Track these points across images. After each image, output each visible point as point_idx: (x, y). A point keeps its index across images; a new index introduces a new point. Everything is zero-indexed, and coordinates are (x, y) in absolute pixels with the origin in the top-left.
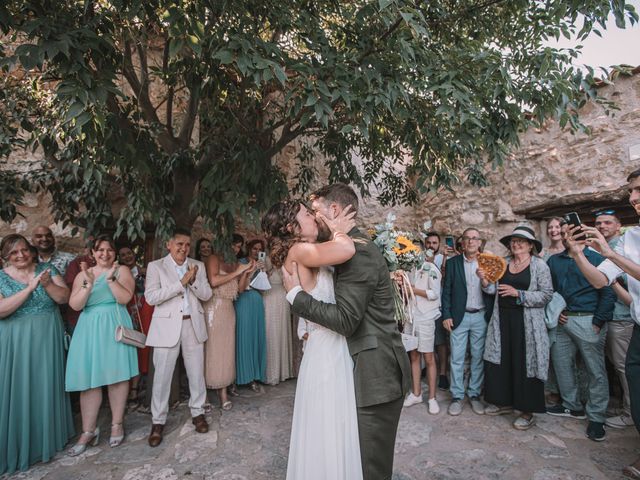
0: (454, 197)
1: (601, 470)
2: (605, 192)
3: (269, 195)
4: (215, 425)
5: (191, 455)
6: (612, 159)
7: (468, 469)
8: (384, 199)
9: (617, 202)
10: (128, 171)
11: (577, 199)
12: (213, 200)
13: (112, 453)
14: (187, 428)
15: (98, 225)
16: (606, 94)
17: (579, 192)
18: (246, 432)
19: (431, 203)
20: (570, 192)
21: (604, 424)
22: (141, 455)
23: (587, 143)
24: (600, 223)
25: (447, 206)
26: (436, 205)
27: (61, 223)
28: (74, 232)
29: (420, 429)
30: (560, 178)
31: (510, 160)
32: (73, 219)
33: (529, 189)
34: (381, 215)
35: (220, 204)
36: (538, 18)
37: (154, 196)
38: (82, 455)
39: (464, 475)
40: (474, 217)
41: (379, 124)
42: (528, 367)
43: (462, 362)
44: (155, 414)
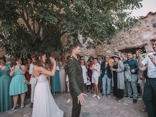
0: (105, 47)
1: (135, 110)
2: (138, 46)
6: (140, 38)
7: (105, 111)
8: (88, 48)
10: (24, 42)
11: (132, 48)
12: (45, 49)
13: (21, 110)
15: (17, 55)
16: (138, 23)
17: (132, 46)
19: (99, 48)
20: (130, 46)
21: (137, 100)
22: (28, 110)
23: (134, 34)
25: (103, 49)
26: (101, 49)
27: (7, 55)
28: (11, 57)
29: (95, 102)
30: (128, 42)
31: (117, 38)
32: (10, 54)
33: (121, 45)
34: (87, 51)
36: (122, 5)
37: (30, 48)
38: (14, 111)
39: (104, 112)
40: (109, 52)
41: (85, 30)
42: (118, 86)
43: (105, 86)
44: (32, 100)
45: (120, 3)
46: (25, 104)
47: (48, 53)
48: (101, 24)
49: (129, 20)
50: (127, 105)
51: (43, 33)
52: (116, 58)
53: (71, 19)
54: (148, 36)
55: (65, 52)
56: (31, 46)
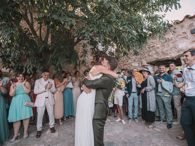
0: (130, 58)
1: (171, 138)
2: (172, 57)
3: (72, 59)
4: (58, 130)
5: (50, 140)
6: (174, 48)
7: (134, 140)
9: (175, 60)
10: (27, 51)
11: (165, 59)
12: (55, 61)
13: (24, 141)
14: (49, 132)
15: (18, 69)
16: (172, 28)
17: (165, 57)
18: (67, 132)
19: (123, 60)
20: (163, 57)
21: (172, 124)
22: (33, 141)
23: (167, 43)
25: (128, 61)
26: (124, 61)
27: (5, 68)
28: (10, 71)
29: (119, 128)
30: (159, 53)
31: (146, 48)
32: (9, 67)
33: (151, 56)
35: (57, 62)
36: (153, 6)
37: (36, 59)
39: (132, 141)
40: (134, 64)
41: (107, 37)
42: (148, 108)
43: (131, 108)
44: (38, 128)
45: (151, 3)
46: (29, 133)
47: (60, 66)
49: (162, 25)
50: (160, 131)
51: (51, 40)
54: (184, 45)
55: (80, 65)
56: (37, 57)
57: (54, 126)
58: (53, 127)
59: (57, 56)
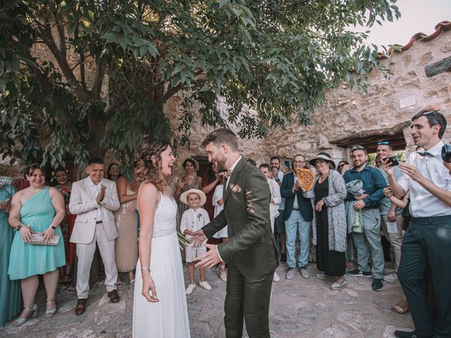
0: (291, 132)
2: (385, 129)
3: (157, 133)
4: (125, 297)
5: (106, 319)
6: (389, 107)
7: (296, 315)
8: (243, 134)
9: (392, 136)
10: (51, 116)
11: (369, 134)
12: (118, 137)
14: (104, 300)
15: (30, 157)
16: (386, 64)
17: (369, 129)
19: (276, 136)
20: (364, 129)
21: (382, 280)
22: (69, 322)
23: (374, 96)
24: (379, 150)
25: (287, 138)
26: (280, 137)
28: (12, 161)
30: (357, 119)
31: (326, 107)
32: (10, 153)
33: (339, 126)
34: (242, 145)
36: (342, 11)
37: (72, 135)
38: (24, 325)
39: (293, 319)
40: (304, 146)
41: (237, 82)
42: (330, 244)
43: (293, 244)
44: (79, 292)
45: (337, 5)
46: (58, 303)
47: (128, 150)
48: (285, 63)
49: (361, 55)
50: (355, 294)
51: (110, 89)
52: (323, 164)
53: (198, 49)
54: (411, 101)
55: (176, 147)
56: (76, 130)
57: (116, 288)
58: (115, 291)
59: (121, 127)
